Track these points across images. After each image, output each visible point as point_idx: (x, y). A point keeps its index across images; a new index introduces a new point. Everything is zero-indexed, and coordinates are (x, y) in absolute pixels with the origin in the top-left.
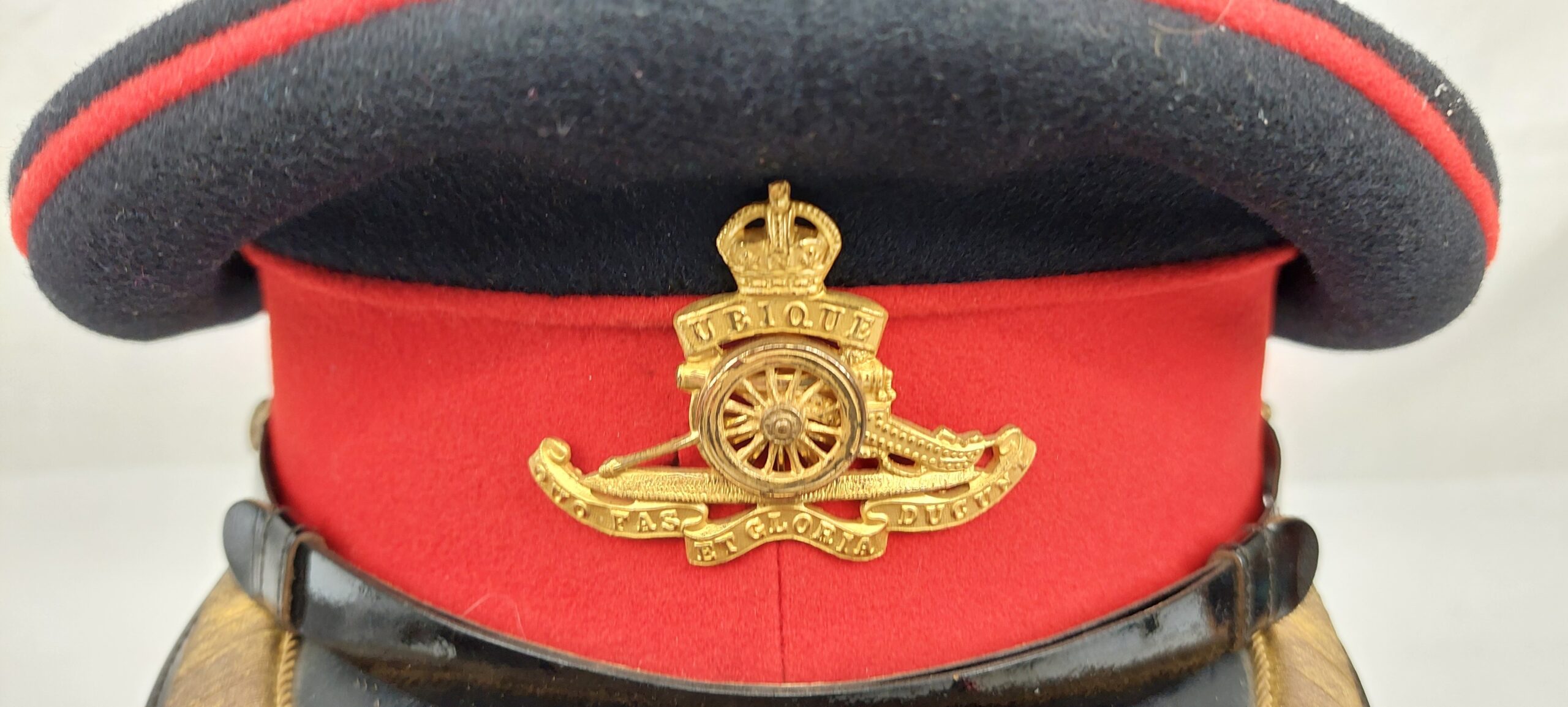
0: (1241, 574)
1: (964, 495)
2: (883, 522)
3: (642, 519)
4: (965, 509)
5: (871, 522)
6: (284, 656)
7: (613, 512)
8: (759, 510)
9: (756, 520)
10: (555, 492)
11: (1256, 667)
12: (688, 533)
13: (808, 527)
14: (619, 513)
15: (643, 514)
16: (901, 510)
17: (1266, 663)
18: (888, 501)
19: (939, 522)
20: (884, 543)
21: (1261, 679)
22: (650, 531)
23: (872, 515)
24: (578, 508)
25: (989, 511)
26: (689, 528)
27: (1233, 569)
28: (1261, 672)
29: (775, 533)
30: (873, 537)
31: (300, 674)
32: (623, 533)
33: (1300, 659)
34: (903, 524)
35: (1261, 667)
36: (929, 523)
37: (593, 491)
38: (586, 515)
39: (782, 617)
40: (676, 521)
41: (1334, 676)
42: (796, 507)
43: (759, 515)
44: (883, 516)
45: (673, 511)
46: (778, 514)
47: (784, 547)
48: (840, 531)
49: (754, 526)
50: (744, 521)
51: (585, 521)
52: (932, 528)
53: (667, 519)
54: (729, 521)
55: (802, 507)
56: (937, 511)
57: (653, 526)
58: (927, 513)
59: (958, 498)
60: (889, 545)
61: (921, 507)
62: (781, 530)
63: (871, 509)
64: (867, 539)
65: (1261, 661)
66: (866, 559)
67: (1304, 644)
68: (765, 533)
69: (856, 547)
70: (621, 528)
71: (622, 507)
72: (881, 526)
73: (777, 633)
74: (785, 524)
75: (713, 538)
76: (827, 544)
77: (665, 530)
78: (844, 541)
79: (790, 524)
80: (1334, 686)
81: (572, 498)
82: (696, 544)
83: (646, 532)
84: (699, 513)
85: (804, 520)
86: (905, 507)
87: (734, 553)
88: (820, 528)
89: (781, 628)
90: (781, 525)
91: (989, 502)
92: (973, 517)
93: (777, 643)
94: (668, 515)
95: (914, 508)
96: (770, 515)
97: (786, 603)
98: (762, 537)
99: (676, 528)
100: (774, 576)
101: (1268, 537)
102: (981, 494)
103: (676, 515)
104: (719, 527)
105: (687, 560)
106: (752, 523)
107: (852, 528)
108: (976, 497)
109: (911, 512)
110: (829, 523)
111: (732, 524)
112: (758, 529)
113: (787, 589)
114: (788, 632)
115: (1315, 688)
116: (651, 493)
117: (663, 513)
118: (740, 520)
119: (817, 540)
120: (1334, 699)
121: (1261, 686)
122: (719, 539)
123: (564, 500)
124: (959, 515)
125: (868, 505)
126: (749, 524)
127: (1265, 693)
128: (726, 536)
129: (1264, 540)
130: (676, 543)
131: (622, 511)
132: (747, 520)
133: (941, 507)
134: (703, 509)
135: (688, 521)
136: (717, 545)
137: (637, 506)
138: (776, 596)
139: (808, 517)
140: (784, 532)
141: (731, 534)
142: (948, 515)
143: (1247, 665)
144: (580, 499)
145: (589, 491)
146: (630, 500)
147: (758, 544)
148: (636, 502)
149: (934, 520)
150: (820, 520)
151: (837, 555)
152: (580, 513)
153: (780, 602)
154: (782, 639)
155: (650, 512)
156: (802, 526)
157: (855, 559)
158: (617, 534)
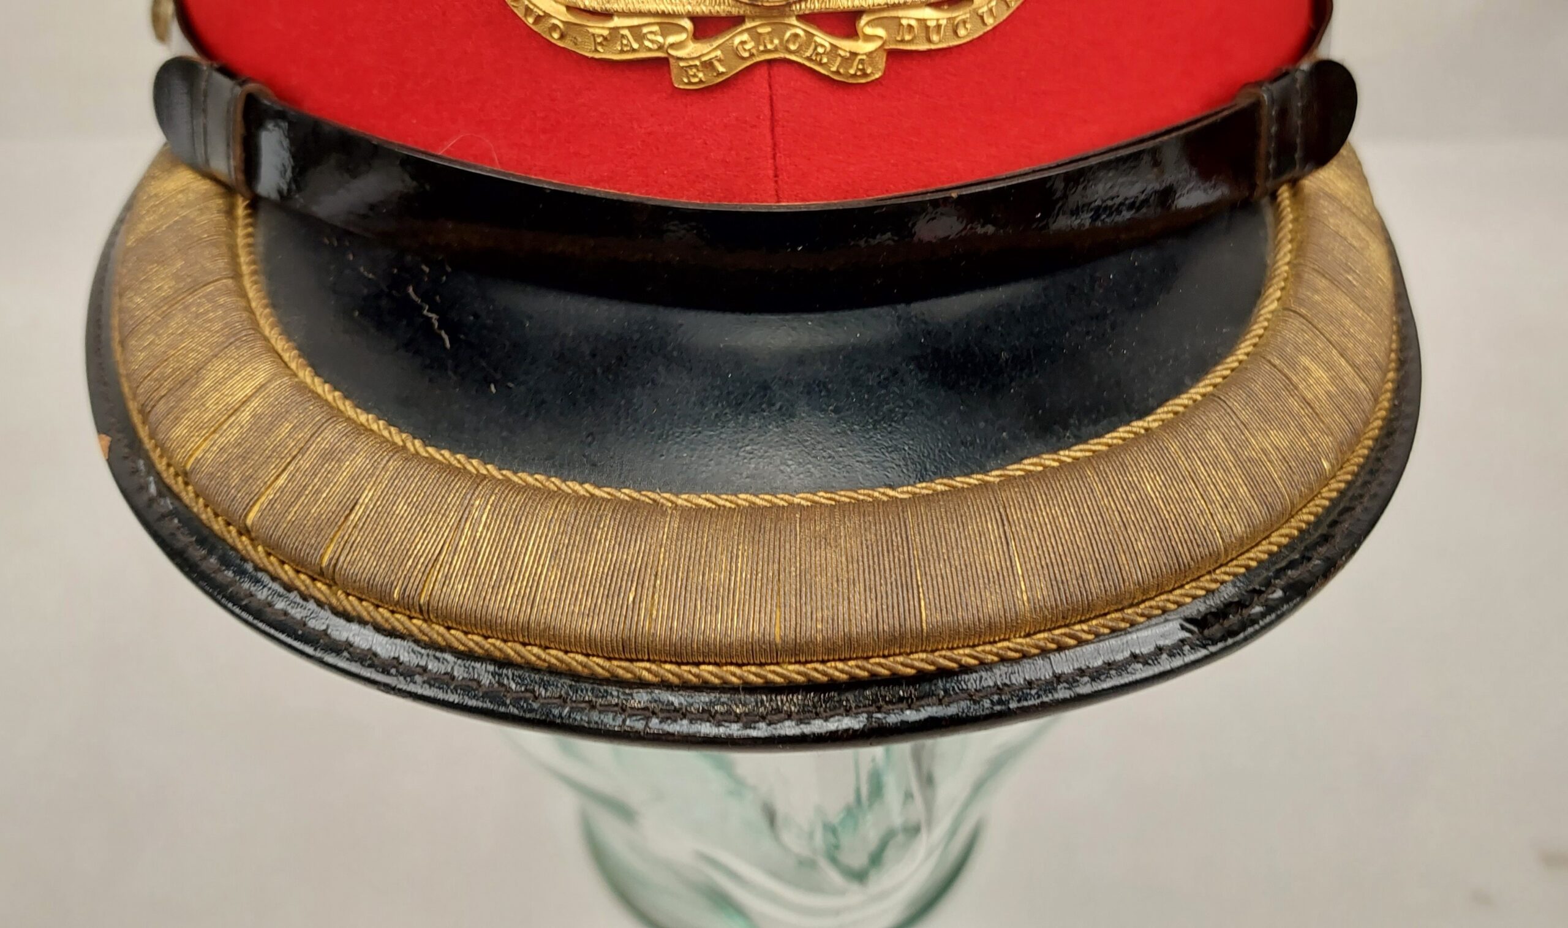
0: (1264, 112)
1: (968, 9)
2: (880, 37)
3: (623, 36)
4: (968, 26)
5: (869, 38)
6: (241, 222)
7: (591, 30)
8: (748, 25)
9: (745, 37)
10: (528, 11)
11: (1278, 218)
12: (672, 52)
13: (800, 46)
14: (597, 31)
15: (626, 32)
16: (901, 25)
17: (1288, 214)
18: (885, 14)
19: (940, 41)
20: (882, 62)
21: (1281, 229)
22: (634, 50)
23: (869, 31)
24: (555, 27)
25: (995, 28)
26: (672, 46)
27: (1257, 105)
28: (1283, 223)
29: (767, 51)
30: (870, 54)
31: (260, 239)
32: (604, 54)
33: (1326, 212)
34: (902, 41)
35: (1283, 218)
36: (929, 41)
37: (569, 8)
38: (562, 37)
39: (775, 145)
40: (660, 39)
41: (1361, 230)
42: (787, 21)
43: (747, 30)
44: (880, 32)
45: (655, 28)
46: (768, 29)
47: (775, 69)
48: (834, 47)
49: (743, 43)
50: (731, 38)
51: (560, 44)
52: (933, 47)
53: (650, 36)
54: (717, 38)
55: (793, 21)
56: (939, 26)
57: (636, 46)
58: (927, 28)
59: (961, 13)
60: (888, 68)
61: (922, 21)
62: (773, 48)
63: (868, 23)
64: (864, 57)
65: (1285, 213)
66: (863, 81)
67: (1332, 198)
68: (754, 51)
69: (851, 67)
70: (599, 48)
71: (601, 25)
72: (878, 43)
73: (771, 161)
74: (776, 41)
75: (698, 58)
76: (820, 64)
77: (650, 50)
78: (839, 59)
79: (781, 40)
80: (1360, 238)
81: (547, 15)
82: (682, 64)
83: (627, 52)
84: (684, 29)
85: (796, 36)
86: (904, 22)
87: (723, 73)
88: (813, 44)
89: (774, 157)
90: (772, 42)
91: (995, 18)
92: (976, 35)
93: (771, 173)
94: (651, 32)
95: (913, 23)
96: (760, 30)
97: (779, 130)
98: (752, 55)
99: (661, 48)
100: (766, 101)
101: (1299, 76)
102: (985, 9)
103: (659, 32)
104: (705, 46)
105: (672, 84)
106: (740, 38)
107: (847, 46)
108: (980, 11)
109: (910, 26)
110: (823, 40)
111: (720, 41)
112: (747, 47)
113: (779, 115)
114: (782, 160)
115: (1338, 239)
116: (632, 8)
117: (645, 30)
118: (728, 37)
119: (809, 59)
120: (1357, 251)
121: (1280, 235)
122: (704, 59)
123: (538, 19)
124: (962, 32)
125: (864, 20)
126: (737, 40)
127: (1284, 241)
128: (713, 55)
129: (1294, 80)
130: (660, 65)
131: (600, 28)
132: (734, 36)
133: (943, 22)
134: (687, 24)
135: (672, 39)
136: (704, 64)
137: (617, 22)
138: (768, 123)
139: (801, 33)
140: (776, 50)
141: (719, 53)
142: (950, 33)
143: (1269, 218)
144: (555, 18)
145: (564, 9)
146: (607, 15)
147: (748, 63)
148: (616, 19)
149: (935, 38)
150: (813, 35)
151: (832, 76)
152: (556, 35)
153: (772, 131)
154: (776, 169)
155: (630, 28)
156: (794, 43)
157: (851, 81)
158: (597, 56)
